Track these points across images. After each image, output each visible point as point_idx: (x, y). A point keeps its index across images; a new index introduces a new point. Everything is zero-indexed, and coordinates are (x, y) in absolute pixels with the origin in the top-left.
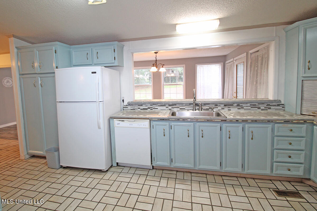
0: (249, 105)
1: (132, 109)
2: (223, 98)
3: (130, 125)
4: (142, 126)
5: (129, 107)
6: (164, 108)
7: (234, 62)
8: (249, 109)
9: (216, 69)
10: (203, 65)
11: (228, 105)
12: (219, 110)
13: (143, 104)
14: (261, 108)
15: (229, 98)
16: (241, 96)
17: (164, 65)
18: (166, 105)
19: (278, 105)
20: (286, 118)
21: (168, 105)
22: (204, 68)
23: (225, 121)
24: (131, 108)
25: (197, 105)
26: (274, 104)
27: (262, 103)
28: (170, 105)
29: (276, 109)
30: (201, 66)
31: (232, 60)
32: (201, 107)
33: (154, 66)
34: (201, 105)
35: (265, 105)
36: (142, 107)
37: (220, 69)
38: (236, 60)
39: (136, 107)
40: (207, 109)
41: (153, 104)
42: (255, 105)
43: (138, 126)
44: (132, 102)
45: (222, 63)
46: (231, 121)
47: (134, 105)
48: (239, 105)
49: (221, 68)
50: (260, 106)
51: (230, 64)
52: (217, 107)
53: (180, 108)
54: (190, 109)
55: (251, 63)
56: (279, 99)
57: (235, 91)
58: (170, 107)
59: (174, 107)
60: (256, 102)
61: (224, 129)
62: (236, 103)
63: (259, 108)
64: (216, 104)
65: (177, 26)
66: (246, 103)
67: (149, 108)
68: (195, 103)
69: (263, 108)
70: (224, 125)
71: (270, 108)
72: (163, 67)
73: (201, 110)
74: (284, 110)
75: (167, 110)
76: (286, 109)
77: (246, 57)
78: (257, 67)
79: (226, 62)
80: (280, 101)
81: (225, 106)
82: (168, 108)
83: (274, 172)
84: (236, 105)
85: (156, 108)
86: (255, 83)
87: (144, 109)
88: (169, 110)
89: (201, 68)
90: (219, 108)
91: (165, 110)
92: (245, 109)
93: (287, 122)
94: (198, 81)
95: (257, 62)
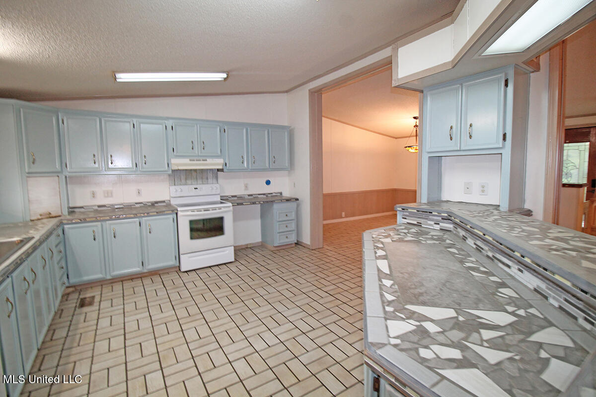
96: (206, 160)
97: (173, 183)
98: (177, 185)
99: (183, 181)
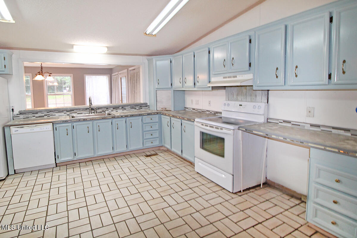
0: (129, 107)
1: (25, 117)
2: (111, 103)
3: (31, 130)
4: (45, 130)
5: (22, 116)
6: (62, 114)
7: (119, 75)
8: (130, 110)
9: (103, 80)
10: (92, 76)
11: (116, 108)
12: (109, 112)
13: (38, 112)
14: (137, 109)
15: (116, 103)
16: (125, 102)
17: (51, 74)
18: (64, 111)
19: (146, 106)
20: (149, 112)
21: (66, 111)
22: (92, 79)
23: (114, 117)
24: (23, 116)
25: (92, 109)
26: (144, 105)
27: (137, 105)
28: (68, 111)
29: (145, 109)
30: (89, 76)
31: (117, 73)
32: (96, 111)
33: (39, 74)
34: (96, 109)
35: (139, 107)
36: (37, 115)
37: (107, 81)
38: (120, 74)
39: (30, 116)
40: (101, 112)
41: (50, 111)
42: (133, 106)
43: (41, 130)
44: (25, 111)
45: (109, 75)
46: (118, 117)
47: (27, 114)
48: (123, 107)
49: (109, 79)
50: (136, 107)
51: (116, 76)
52: (108, 110)
53: (78, 113)
54: (87, 113)
55: (130, 77)
56: (146, 102)
57: (121, 99)
58: (68, 113)
59: (72, 112)
60: (133, 105)
61: (114, 123)
62: (121, 106)
63: (135, 109)
64: (107, 108)
65: (74, 46)
66: (128, 106)
67: (46, 115)
68: (91, 108)
69: (138, 108)
70: (114, 120)
71: (142, 108)
72: (50, 76)
73: (96, 113)
74: (149, 109)
75: (65, 115)
76: (150, 108)
77: (127, 73)
78: (134, 81)
79: (112, 74)
80: (147, 104)
81: (114, 108)
82: (66, 113)
83: (145, 146)
84: (121, 107)
85: (53, 114)
86: (133, 93)
87: (40, 117)
88: (67, 115)
89: (90, 78)
90: (110, 110)
91: (63, 115)
92: (127, 110)
93: (149, 114)
94: (88, 91)
95: (134, 77)
96: (236, 77)
97: (228, 99)
98: (231, 100)
99: (235, 97)
